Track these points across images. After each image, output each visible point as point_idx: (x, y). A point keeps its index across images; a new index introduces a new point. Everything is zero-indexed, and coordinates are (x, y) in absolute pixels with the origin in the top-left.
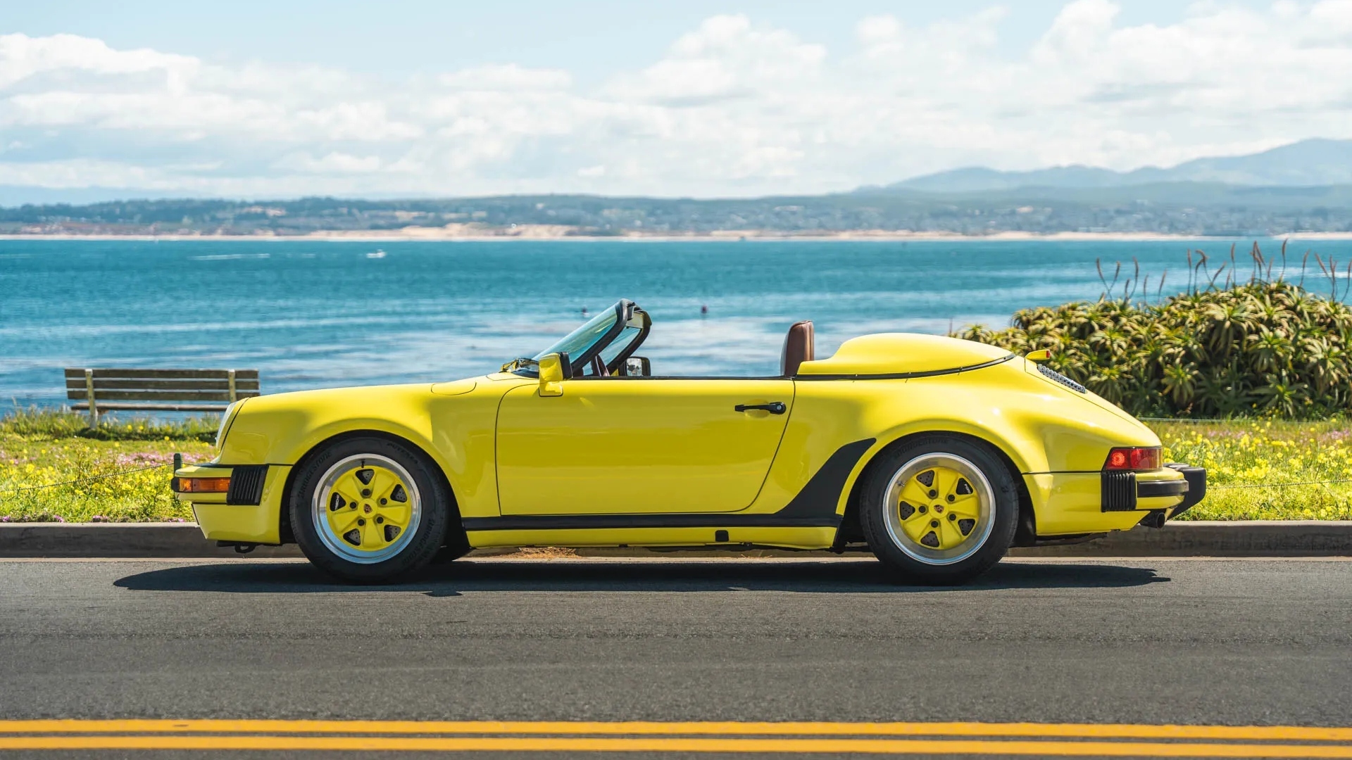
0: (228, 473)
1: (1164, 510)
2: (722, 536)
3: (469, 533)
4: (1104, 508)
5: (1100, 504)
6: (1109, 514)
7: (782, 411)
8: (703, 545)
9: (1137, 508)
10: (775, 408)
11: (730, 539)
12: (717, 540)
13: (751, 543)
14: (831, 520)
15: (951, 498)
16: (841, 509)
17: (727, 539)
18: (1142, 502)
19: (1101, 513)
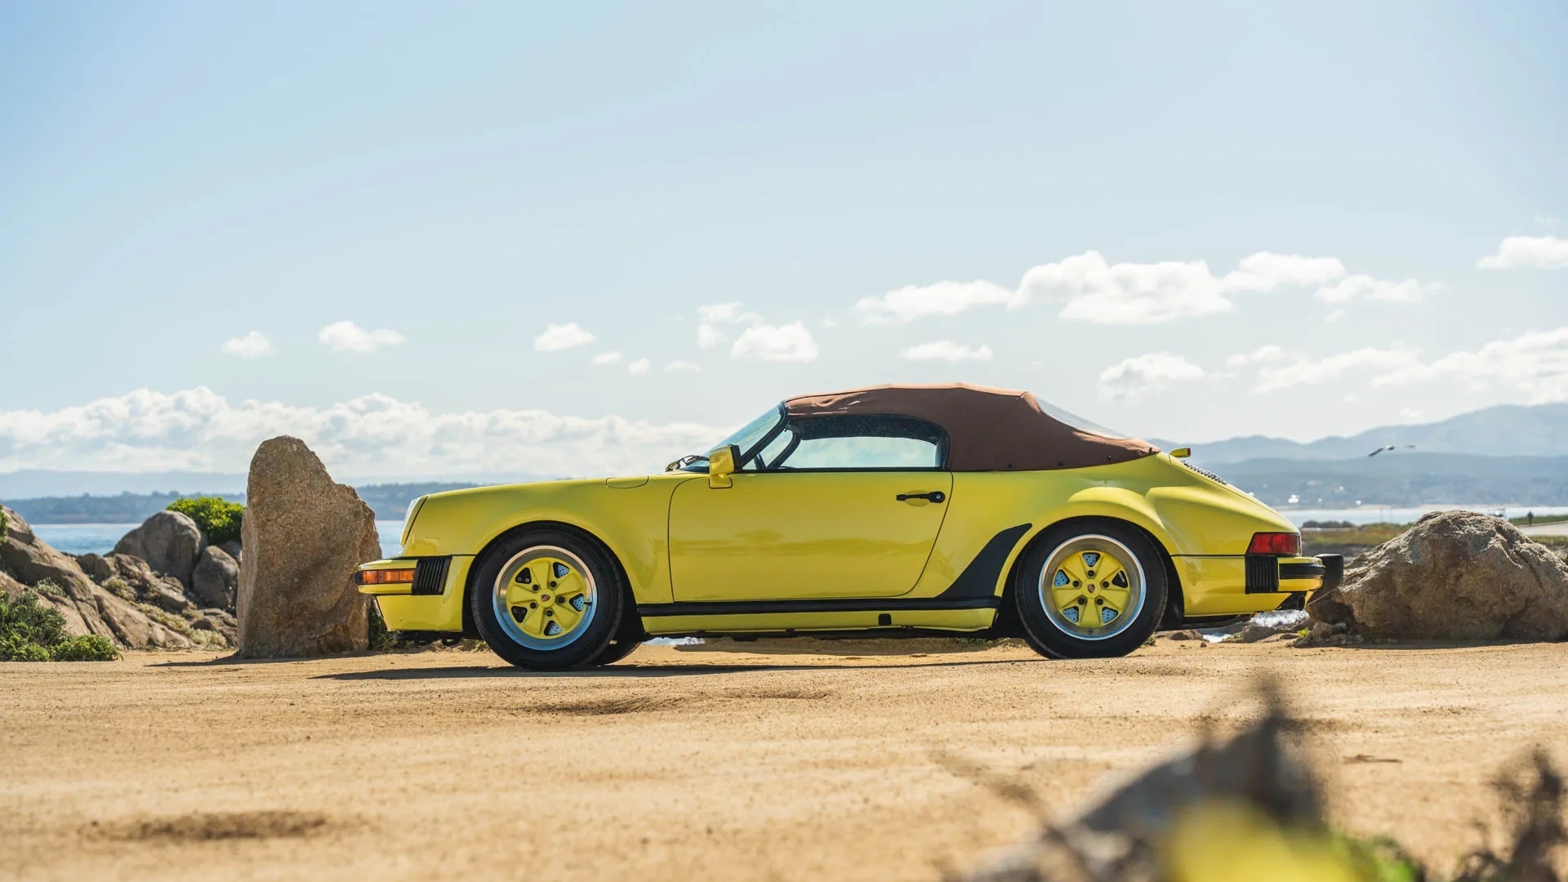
0: (413, 564)
1: (1305, 593)
2: (885, 619)
3: (644, 620)
4: (1248, 590)
5: (1244, 585)
6: (1253, 596)
7: (940, 501)
8: (866, 629)
9: (1279, 590)
10: (936, 497)
11: (893, 622)
12: (881, 623)
13: (912, 626)
14: (989, 601)
15: (1105, 585)
16: (999, 591)
17: (890, 623)
18: (1283, 584)
19: (1244, 594)
